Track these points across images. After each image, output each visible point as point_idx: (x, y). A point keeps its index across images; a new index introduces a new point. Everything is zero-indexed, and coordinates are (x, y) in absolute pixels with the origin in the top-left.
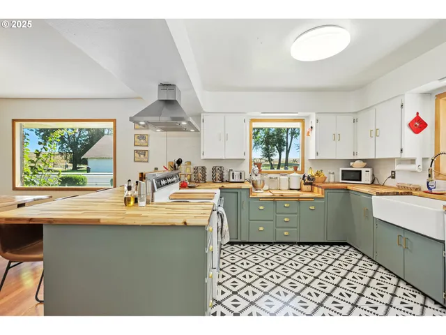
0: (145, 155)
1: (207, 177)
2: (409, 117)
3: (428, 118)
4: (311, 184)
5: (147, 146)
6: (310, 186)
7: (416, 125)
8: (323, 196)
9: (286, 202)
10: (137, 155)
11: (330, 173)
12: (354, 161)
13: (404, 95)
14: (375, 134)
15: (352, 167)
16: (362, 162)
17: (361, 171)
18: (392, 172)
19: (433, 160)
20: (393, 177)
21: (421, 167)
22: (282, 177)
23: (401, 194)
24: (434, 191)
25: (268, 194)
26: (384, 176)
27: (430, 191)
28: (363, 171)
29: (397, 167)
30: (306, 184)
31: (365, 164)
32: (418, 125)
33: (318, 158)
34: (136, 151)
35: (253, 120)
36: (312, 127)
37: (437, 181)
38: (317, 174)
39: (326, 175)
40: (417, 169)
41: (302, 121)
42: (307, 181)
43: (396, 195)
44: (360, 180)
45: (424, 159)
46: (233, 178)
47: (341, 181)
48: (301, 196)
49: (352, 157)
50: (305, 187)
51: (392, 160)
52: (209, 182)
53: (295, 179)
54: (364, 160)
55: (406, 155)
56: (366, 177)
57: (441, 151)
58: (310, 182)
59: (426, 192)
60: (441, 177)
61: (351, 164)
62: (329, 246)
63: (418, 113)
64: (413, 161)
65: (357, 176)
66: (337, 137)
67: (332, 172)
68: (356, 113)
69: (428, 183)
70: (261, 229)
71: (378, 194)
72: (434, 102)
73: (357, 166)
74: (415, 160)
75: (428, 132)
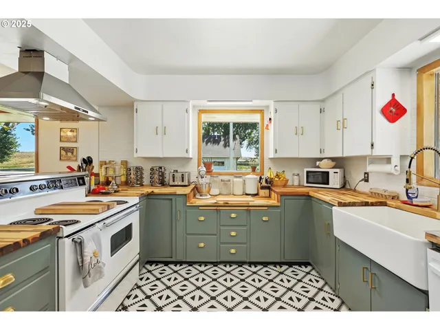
0: (72, 153)
1: (144, 180)
2: (382, 100)
3: (407, 101)
4: (269, 188)
5: (76, 141)
6: (267, 191)
7: (391, 111)
8: (279, 204)
9: (234, 211)
10: (63, 153)
11: (294, 174)
12: (321, 159)
13: (374, 70)
14: (342, 125)
15: (318, 167)
16: (330, 161)
17: (328, 172)
18: (365, 173)
19: (412, 158)
20: (367, 180)
21: (398, 168)
22: (235, 179)
23: (372, 204)
24: (415, 201)
25: (212, 201)
26: (356, 178)
27: (409, 202)
28: (331, 172)
29: (370, 168)
30: (263, 188)
31: (333, 164)
32: (394, 111)
33: (277, 156)
34: (63, 148)
35: (202, 111)
36: (270, 119)
37: (419, 187)
38: (277, 175)
39: (287, 177)
40: (393, 171)
41: (261, 112)
42: (264, 184)
43: (365, 205)
44: (328, 184)
45: (403, 157)
46: (174, 181)
47: (306, 184)
48: (251, 204)
49: (318, 156)
50: (262, 192)
51: (363, 158)
52: (147, 186)
53: (251, 182)
54: (333, 159)
55: (378, 151)
56: (335, 180)
57: (425, 145)
58: (268, 185)
59: (404, 202)
60: (425, 182)
61: (318, 163)
62: (287, 267)
63: (393, 95)
64: (388, 160)
65: (325, 178)
66: (299, 132)
67: (296, 172)
68: (323, 101)
69: (407, 190)
70: (202, 245)
71: (341, 204)
72: (415, 77)
73: (324, 166)
74: (390, 158)
75: (407, 120)
